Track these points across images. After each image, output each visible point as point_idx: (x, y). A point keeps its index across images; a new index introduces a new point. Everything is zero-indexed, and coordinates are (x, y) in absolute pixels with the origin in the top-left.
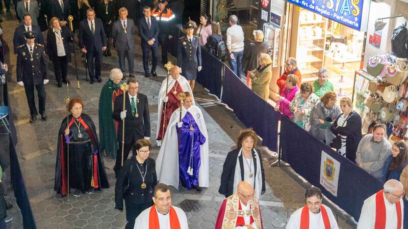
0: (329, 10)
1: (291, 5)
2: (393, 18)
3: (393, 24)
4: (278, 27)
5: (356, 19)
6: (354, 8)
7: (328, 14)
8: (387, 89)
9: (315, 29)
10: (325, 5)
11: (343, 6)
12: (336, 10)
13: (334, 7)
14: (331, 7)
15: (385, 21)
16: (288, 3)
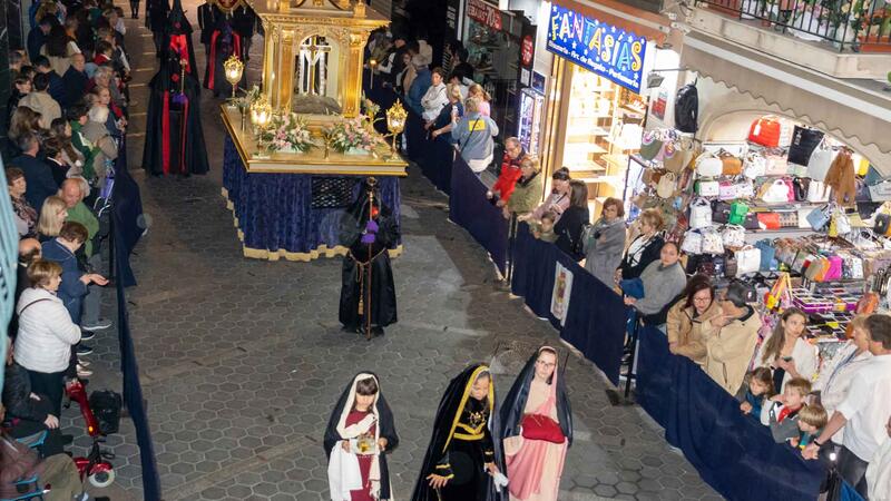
0: (605, 65)
1: (562, 60)
2: (683, 69)
3: (682, 79)
4: (540, 94)
5: (636, 76)
6: (634, 60)
7: (603, 69)
8: (663, 178)
9: (598, 102)
10: (600, 56)
11: (622, 58)
12: (613, 64)
13: (611, 60)
14: (607, 60)
15: (662, 74)
16: (556, 56)
